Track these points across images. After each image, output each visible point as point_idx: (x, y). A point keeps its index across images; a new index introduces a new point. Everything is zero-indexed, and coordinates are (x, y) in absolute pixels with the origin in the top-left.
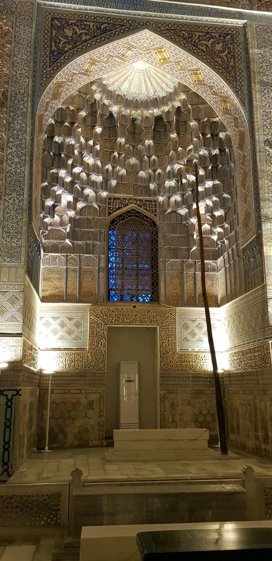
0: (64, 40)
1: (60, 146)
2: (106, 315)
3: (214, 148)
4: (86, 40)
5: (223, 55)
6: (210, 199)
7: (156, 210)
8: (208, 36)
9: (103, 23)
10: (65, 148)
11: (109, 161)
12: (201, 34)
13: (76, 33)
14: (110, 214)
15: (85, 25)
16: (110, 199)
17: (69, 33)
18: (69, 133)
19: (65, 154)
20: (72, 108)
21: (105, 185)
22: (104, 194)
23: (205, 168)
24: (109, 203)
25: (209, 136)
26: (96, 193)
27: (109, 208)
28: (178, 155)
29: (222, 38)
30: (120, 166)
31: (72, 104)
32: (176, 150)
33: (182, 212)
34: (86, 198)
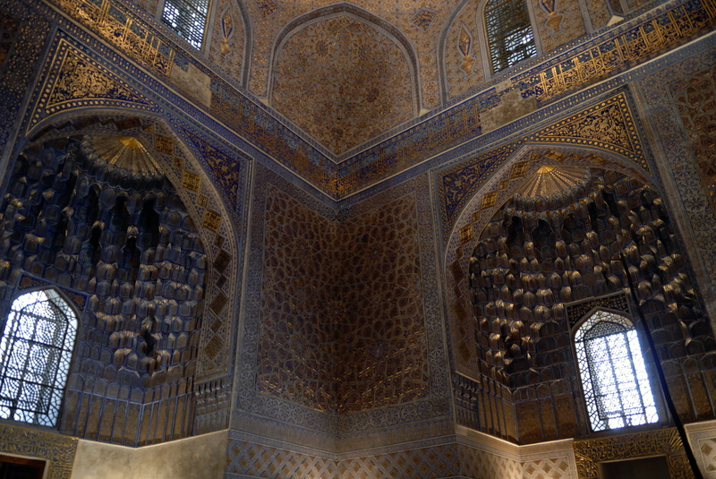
0: (455, 192)
2: (594, 450)
3: (653, 219)
4: (474, 183)
5: (610, 130)
6: (677, 276)
7: (626, 305)
8: (588, 120)
9: (485, 160)
10: (495, 279)
11: (553, 269)
12: (581, 122)
13: (464, 181)
14: (572, 325)
15: (471, 170)
16: (569, 308)
17: (458, 183)
19: (496, 285)
20: (489, 240)
21: (557, 296)
22: (560, 305)
23: (655, 244)
24: (569, 314)
25: (642, 208)
26: (550, 307)
27: (570, 319)
29: (605, 114)
30: (568, 270)
31: (488, 236)
32: (621, 234)
33: (661, 298)
34: (541, 317)
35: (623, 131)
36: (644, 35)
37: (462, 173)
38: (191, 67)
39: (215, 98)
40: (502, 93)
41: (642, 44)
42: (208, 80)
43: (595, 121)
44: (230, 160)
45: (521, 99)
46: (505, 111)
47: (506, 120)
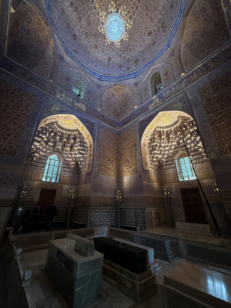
0: (143, 126)
1: (153, 146)
3: (194, 127)
4: (148, 123)
5: (181, 105)
9: (150, 117)
10: (155, 146)
11: (170, 142)
14: (174, 156)
15: (147, 120)
16: (173, 152)
17: (144, 123)
18: (154, 142)
20: (153, 136)
21: (171, 149)
22: (171, 151)
23: (195, 134)
25: (191, 125)
26: (169, 152)
28: (187, 133)
29: (180, 101)
30: (173, 142)
31: (152, 136)
32: (186, 132)
33: (197, 148)
34: (167, 154)
35: (184, 105)
36: (191, 77)
37: (145, 121)
38: (80, 103)
39: (86, 109)
40: (154, 100)
41: (190, 80)
42: (85, 105)
43: (177, 103)
44: (91, 123)
45: (158, 100)
46: (155, 104)
47: (155, 106)
